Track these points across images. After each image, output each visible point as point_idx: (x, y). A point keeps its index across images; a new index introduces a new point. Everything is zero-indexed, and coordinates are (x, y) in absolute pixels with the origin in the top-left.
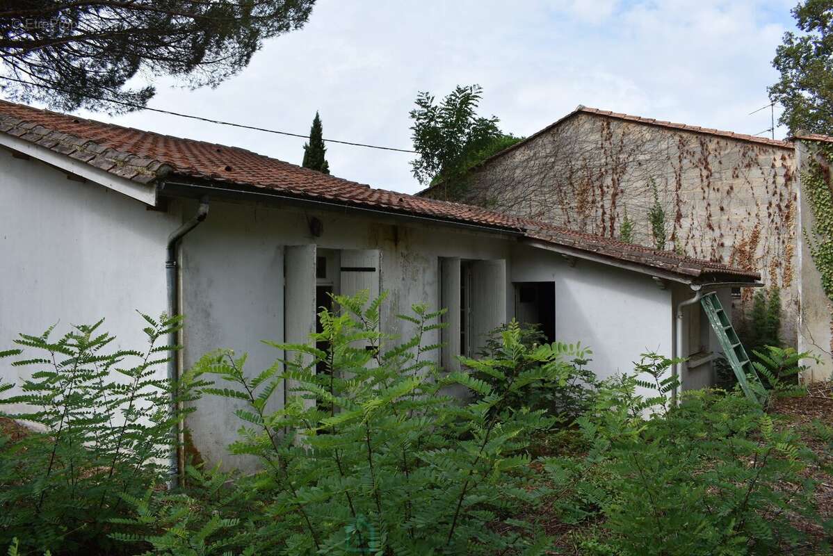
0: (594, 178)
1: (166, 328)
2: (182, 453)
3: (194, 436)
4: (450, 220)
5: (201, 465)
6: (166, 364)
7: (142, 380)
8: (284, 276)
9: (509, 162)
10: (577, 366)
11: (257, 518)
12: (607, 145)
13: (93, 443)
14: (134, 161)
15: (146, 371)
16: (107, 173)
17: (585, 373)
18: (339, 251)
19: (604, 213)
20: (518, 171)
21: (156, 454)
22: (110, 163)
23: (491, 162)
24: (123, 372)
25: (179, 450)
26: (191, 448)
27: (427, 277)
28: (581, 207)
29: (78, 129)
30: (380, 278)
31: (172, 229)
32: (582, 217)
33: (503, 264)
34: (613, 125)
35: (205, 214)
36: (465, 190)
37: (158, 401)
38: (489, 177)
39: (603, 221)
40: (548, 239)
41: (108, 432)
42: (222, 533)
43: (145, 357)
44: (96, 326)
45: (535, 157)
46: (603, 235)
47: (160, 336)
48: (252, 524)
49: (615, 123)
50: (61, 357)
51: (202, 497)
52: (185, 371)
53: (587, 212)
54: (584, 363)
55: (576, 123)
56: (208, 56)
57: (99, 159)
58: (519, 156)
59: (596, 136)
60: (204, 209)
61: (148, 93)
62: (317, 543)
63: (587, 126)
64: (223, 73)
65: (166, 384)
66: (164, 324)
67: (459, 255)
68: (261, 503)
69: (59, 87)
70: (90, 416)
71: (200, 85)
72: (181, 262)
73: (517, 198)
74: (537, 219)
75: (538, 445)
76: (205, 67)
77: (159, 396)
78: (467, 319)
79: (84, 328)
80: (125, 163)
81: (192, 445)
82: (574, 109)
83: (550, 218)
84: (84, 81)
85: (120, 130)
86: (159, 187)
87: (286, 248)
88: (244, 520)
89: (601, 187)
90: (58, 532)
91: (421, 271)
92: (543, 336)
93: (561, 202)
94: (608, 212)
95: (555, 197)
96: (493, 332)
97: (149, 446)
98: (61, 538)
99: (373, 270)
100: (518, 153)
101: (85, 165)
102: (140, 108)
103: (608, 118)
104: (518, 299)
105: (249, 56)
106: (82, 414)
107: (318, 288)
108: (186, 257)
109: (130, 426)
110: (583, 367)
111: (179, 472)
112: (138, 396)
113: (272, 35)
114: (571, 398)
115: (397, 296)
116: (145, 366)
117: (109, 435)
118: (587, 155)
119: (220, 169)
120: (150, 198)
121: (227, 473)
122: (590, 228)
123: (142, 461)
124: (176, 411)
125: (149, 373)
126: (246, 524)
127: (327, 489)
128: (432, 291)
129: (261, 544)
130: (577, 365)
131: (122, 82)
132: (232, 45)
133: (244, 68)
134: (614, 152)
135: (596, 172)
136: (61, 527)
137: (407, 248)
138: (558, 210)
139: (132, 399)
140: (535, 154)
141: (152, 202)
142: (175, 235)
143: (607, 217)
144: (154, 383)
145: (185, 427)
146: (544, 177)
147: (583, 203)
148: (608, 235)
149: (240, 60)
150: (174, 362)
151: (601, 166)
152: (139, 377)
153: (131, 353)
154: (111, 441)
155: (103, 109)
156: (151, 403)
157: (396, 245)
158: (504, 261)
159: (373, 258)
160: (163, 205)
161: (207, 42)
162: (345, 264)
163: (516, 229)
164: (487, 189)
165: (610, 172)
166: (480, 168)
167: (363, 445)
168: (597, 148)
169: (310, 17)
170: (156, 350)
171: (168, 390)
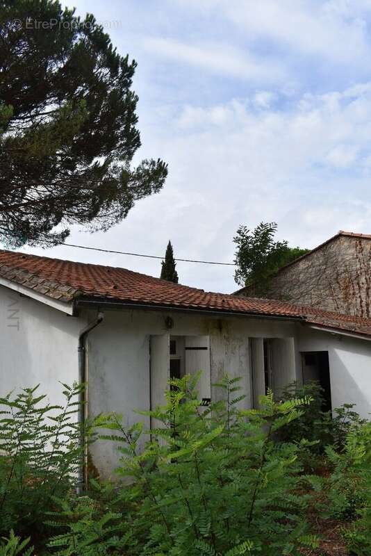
0: (353, 278)
1: (77, 391)
2: (86, 469)
3: (93, 458)
4: (255, 314)
5: (98, 478)
6: (77, 413)
7: (63, 423)
8: (150, 353)
9: (294, 270)
10: (346, 410)
11: (133, 513)
12: (360, 256)
13: (33, 463)
14: (60, 288)
15: (65, 417)
16: (44, 295)
17: (352, 414)
18: (184, 337)
19: (361, 301)
20: (302, 275)
21: (71, 470)
22: (46, 289)
23: (283, 270)
24: (51, 418)
25: (84, 467)
26: (92, 467)
27: (242, 351)
28: (346, 298)
29: (25, 263)
30: (210, 354)
31: (82, 327)
32: (347, 304)
33: (292, 340)
34: (364, 242)
35: (102, 319)
36: (268, 289)
37: (73, 436)
38: (283, 280)
39: (361, 306)
40: (321, 323)
41: (42, 455)
42: (112, 522)
43: (65, 409)
44: (35, 389)
45: (312, 266)
46: (362, 316)
47: (73, 396)
48: (130, 517)
49: (365, 241)
50: (17, 410)
51: (98, 499)
52: (89, 416)
53: (350, 301)
54: (351, 406)
55: (338, 242)
56: (102, 212)
57: (40, 287)
58: (302, 265)
59: (353, 251)
60: (101, 315)
61: (66, 234)
62: (169, 530)
63: (346, 244)
64: (111, 222)
65: (77, 426)
66: (76, 389)
67: (262, 335)
68: (135, 504)
69: (13, 233)
70: (32, 446)
71: (97, 230)
72: (87, 347)
73: (302, 293)
74: (316, 307)
75: (320, 465)
76: (100, 219)
77: (73, 433)
78: (270, 377)
79: (28, 391)
80: (55, 289)
81: (92, 464)
82: (336, 233)
83: (324, 306)
84: (28, 228)
85: (49, 261)
86: (75, 304)
87: (151, 336)
88: (125, 514)
89: (358, 284)
90: (14, 519)
91: (237, 347)
92: (321, 389)
93: (332, 295)
94: (364, 300)
95: (327, 292)
96: (286, 387)
97: (67, 465)
98: (16, 522)
99: (206, 348)
100: (301, 264)
101: (32, 290)
102: (61, 243)
103: (360, 238)
104: (304, 362)
105: (127, 212)
106: (27, 444)
107: (171, 360)
108: (90, 344)
109: (56, 452)
110: (350, 410)
111: (84, 482)
112: (61, 433)
113: (140, 198)
114: (343, 431)
115: (222, 364)
116: (64, 415)
117: (42, 457)
118: (347, 263)
119: (110, 288)
120: (69, 310)
121: (114, 483)
122: (353, 312)
123: (63, 474)
124: (83, 443)
125: (67, 419)
126: (126, 517)
127: (174, 497)
128: (245, 360)
129: (136, 530)
130: (345, 408)
131: (50, 228)
132: (116, 205)
133: (123, 219)
134: (365, 260)
135: (354, 274)
136: (16, 515)
137: (228, 333)
138: (330, 300)
139: (57, 435)
140: (312, 264)
141: (71, 313)
142: (83, 331)
143: (364, 304)
144: (70, 425)
145: (88, 453)
146: (319, 279)
147: (346, 295)
148: (365, 316)
149: (121, 214)
150: (82, 411)
151: (357, 270)
152: (61, 422)
153: (57, 407)
154: (44, 461)
155: (39, 245)
156: (68, 437)
157: (221, 331)
158: (293, 338)
159: (206, 341)
160: (76, 313)
161: (101, 202)
162: (188, 345)
163: (299, 317)
164: (281, 288)
165: (364, 273)
166: (276, 275)
167: (194, 470)
168: (353, 259)
169: (164, 185)
170: (71, 405)
171: (79, 430)
